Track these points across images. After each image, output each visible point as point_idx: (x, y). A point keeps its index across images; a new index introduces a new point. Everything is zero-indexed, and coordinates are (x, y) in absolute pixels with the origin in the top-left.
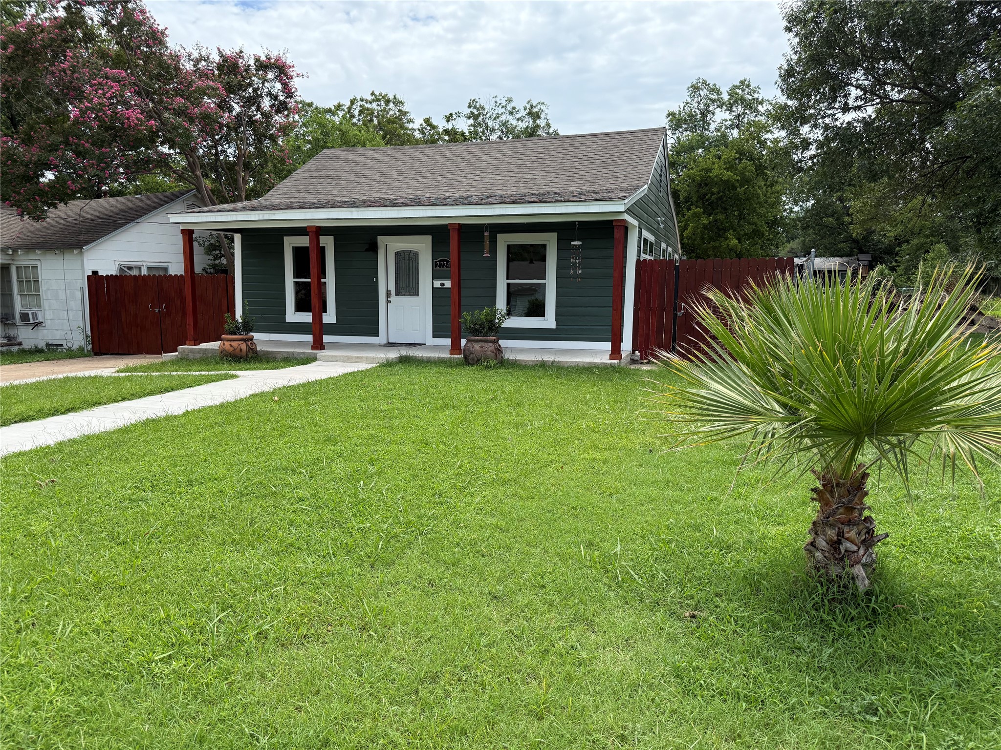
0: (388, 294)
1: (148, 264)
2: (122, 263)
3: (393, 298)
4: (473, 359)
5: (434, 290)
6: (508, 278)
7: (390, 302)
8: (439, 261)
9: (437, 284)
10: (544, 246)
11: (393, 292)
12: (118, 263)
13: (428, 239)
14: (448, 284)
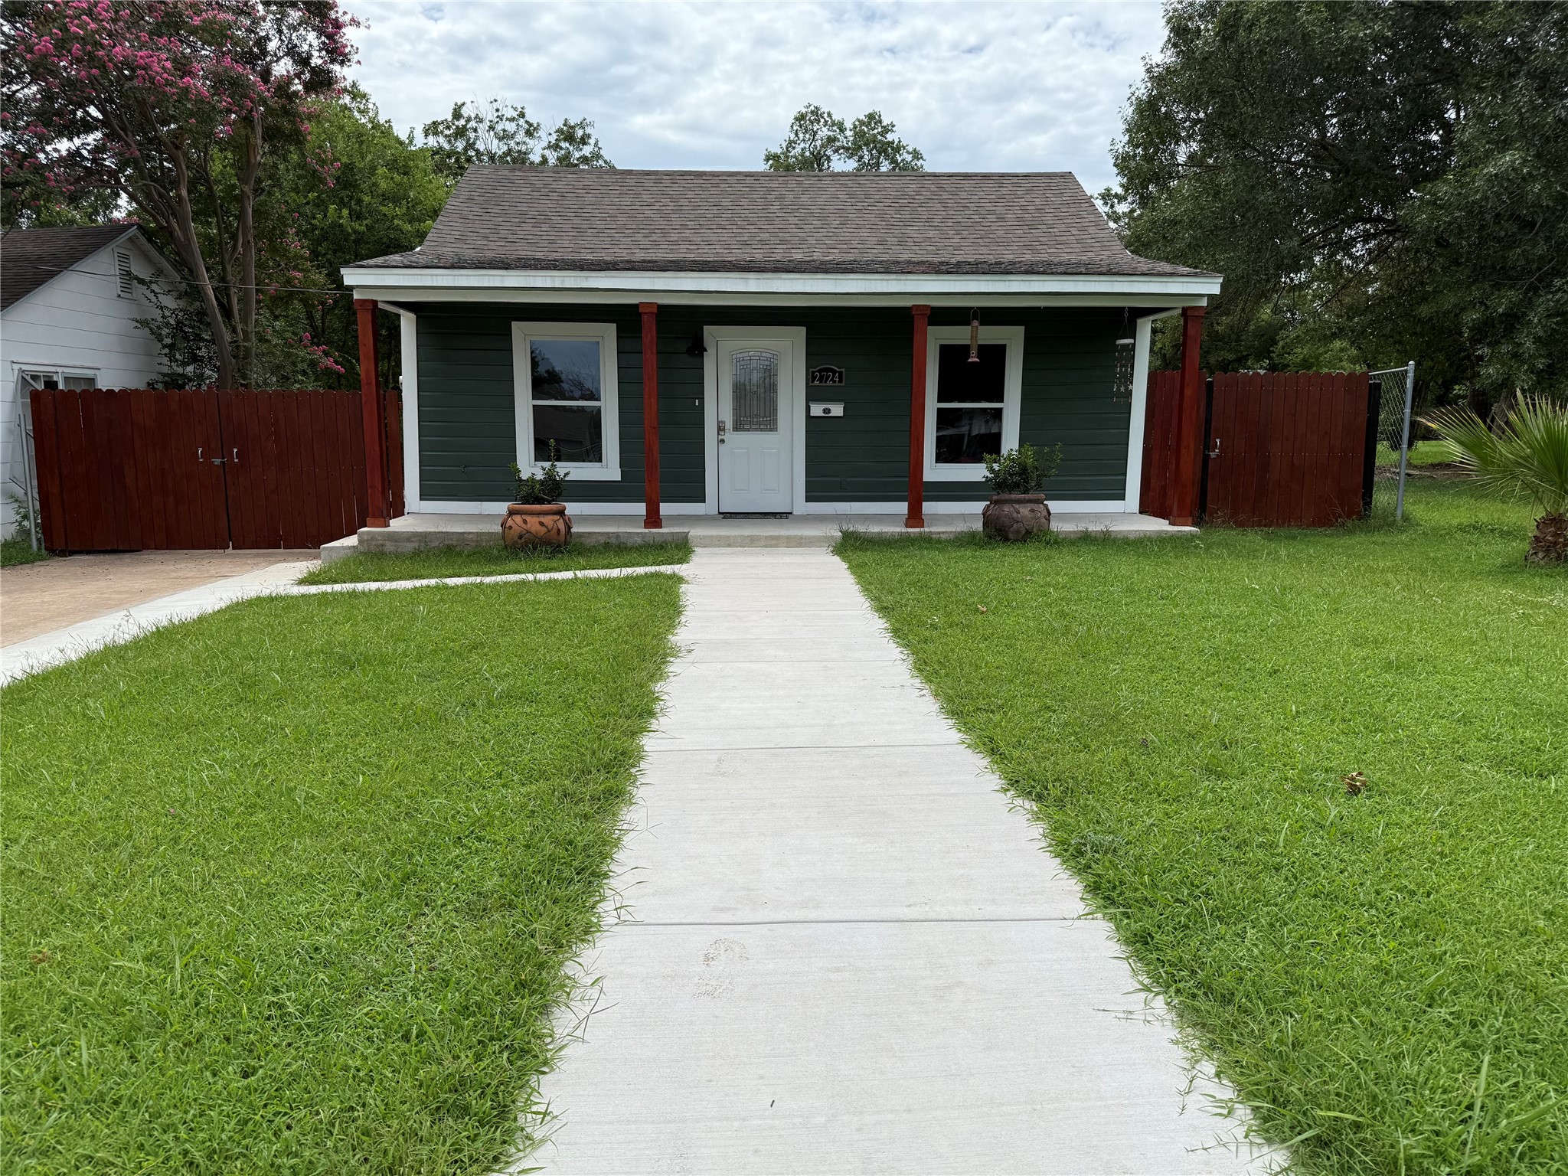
0: (721, 429)
1: (66, 370)
2: (24, 367)
3: (730, 436)
4: (1018, 532)
5: (809, 418)
6: (939, 401)
7: (723, 441)
8: (819, 371)
9: (817, 410)
10: (1003, 348)
11: (729, 425)
12: (16, 367)
13: (801, 332)
14: (837, 410)
